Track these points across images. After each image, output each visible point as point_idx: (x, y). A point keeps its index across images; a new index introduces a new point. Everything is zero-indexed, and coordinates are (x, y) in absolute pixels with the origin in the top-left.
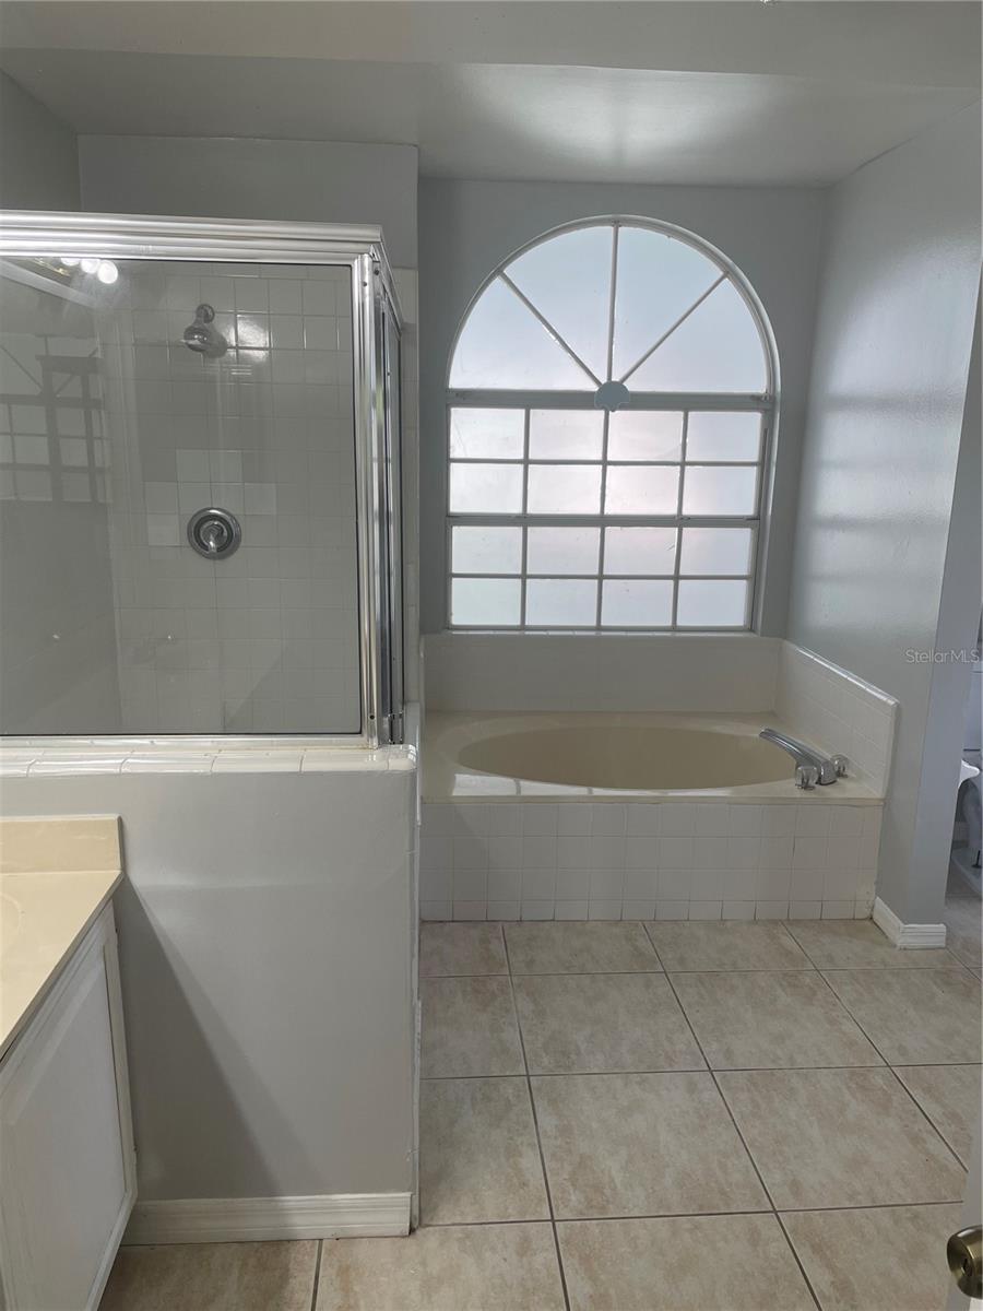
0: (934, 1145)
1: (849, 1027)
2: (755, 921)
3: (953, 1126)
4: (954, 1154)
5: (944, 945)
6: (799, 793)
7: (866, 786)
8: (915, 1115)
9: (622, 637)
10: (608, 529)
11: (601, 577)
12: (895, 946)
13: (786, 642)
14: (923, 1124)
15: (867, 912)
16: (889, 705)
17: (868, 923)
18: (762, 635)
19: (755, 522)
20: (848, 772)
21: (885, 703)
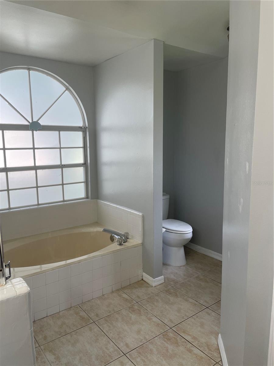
0: (196, 351)
1: (154, 319)
2: (112, 292)
3: (196, 342)
4: (201, 351)
5: (164, 282)
6: (119, 247)
7: (136, 240)
8: (185, 342)
9: (48, 206)
10: (38, 171)
11: (37, 187)
12: (152, 286)
13: (99, 201)
14: (189, 345)
15: (141, 278)
16: (140, 215)
17: (142, 281)
18: (91, 199)
19: (85, 165)
20: (129, 237)
21: (139, 215)
